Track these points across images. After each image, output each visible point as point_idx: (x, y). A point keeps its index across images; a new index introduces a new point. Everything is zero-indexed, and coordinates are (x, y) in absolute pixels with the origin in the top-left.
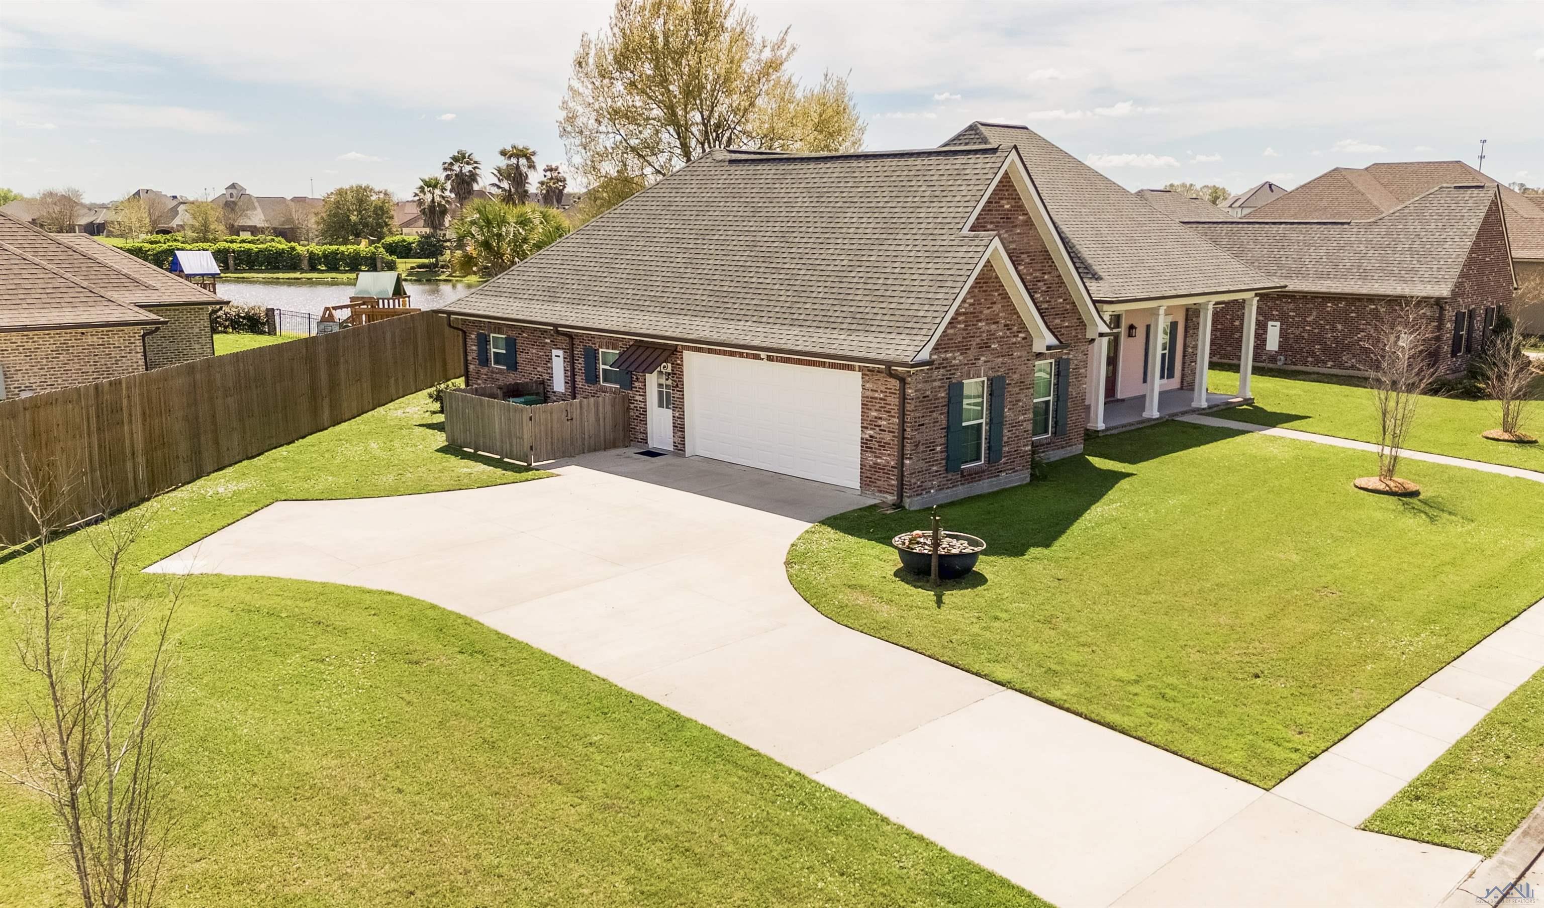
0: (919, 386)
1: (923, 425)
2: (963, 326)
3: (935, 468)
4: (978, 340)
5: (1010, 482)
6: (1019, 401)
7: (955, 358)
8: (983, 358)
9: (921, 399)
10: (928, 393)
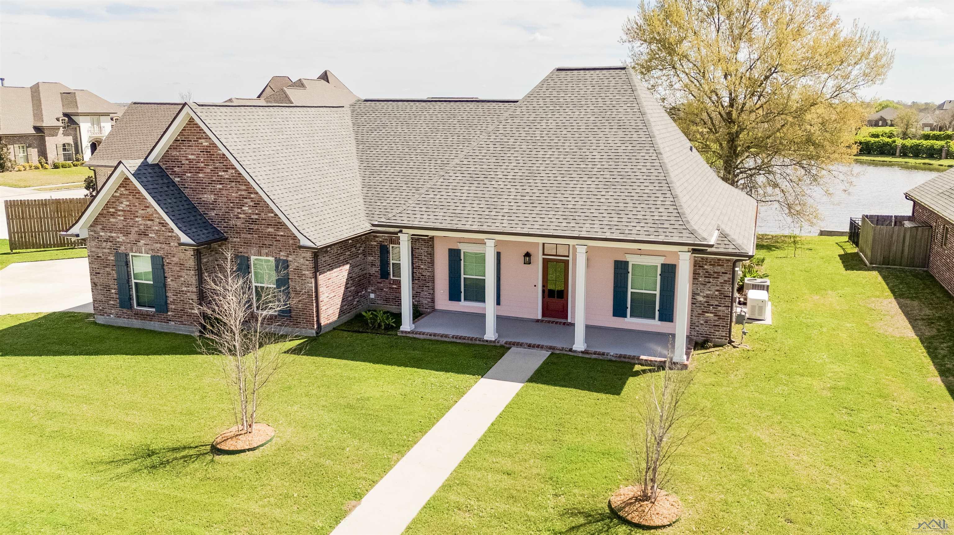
0: (93, 249)
1: (99, 273)
2: (122, 218)
3: (112, 302)
4: (136, 229)
5: (179, 330)
6: (181, 276)
7: (119, 238)
8: (142, 241)
9: (96, 257)
10: (100, 255)
